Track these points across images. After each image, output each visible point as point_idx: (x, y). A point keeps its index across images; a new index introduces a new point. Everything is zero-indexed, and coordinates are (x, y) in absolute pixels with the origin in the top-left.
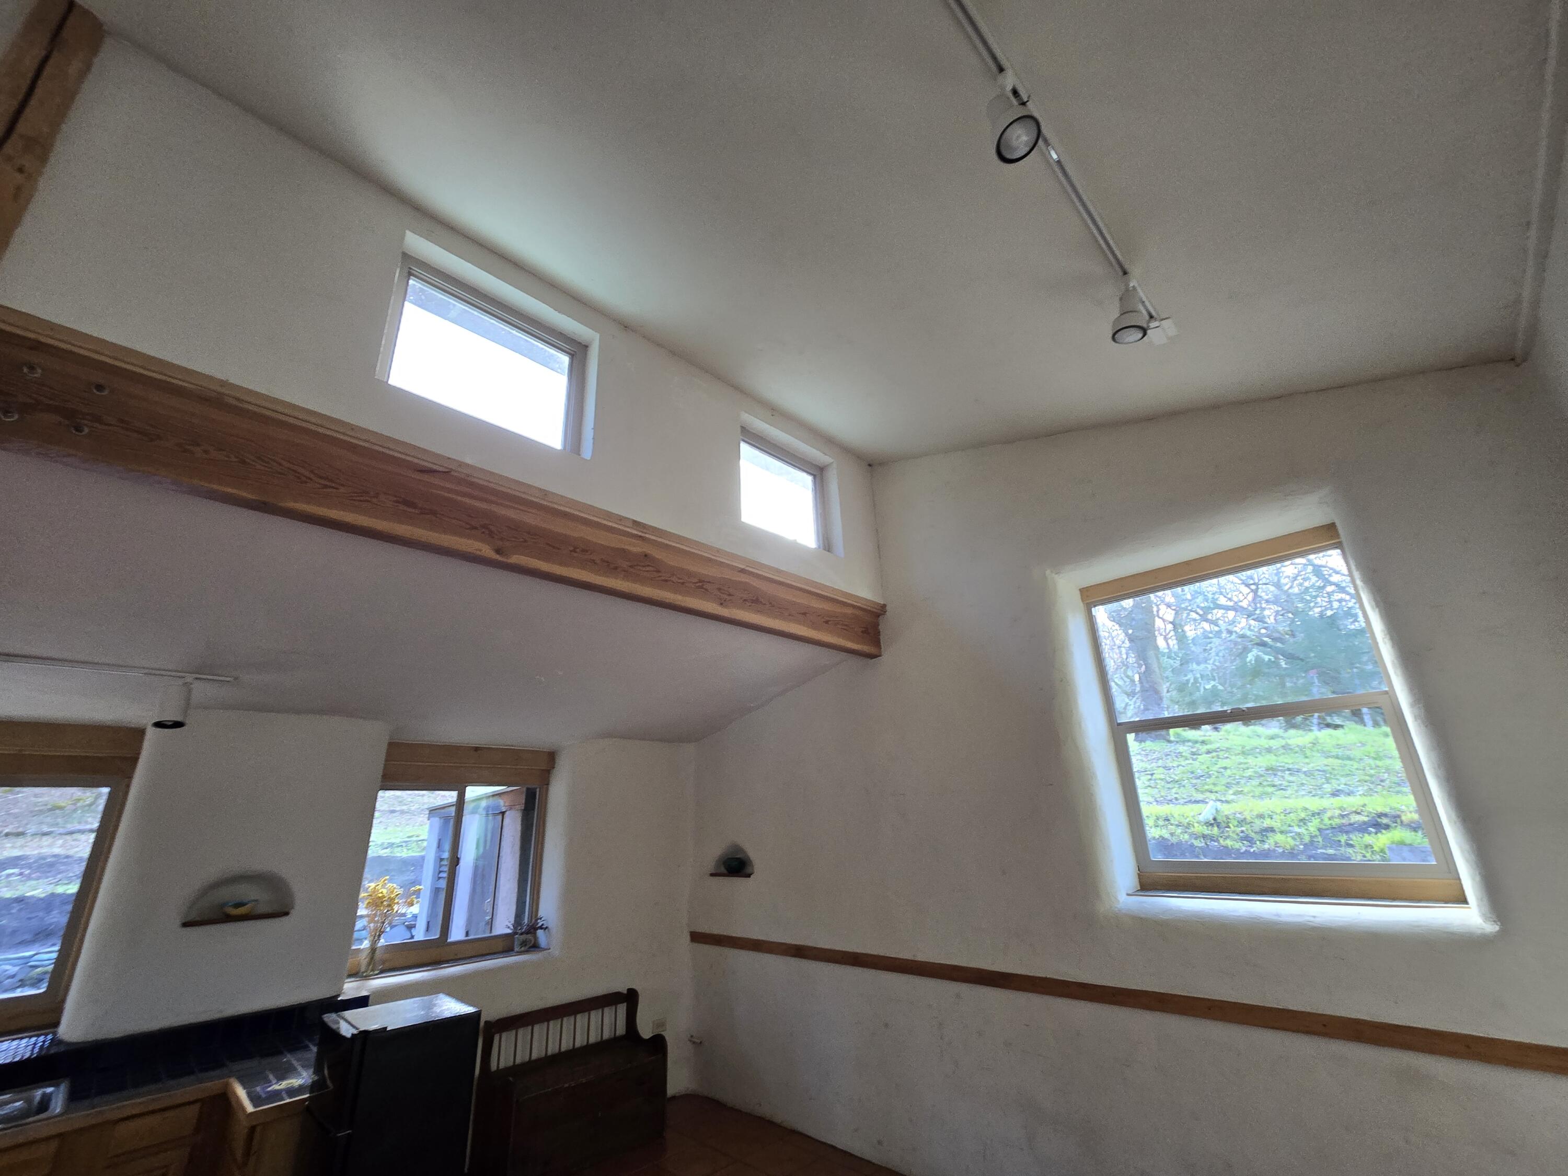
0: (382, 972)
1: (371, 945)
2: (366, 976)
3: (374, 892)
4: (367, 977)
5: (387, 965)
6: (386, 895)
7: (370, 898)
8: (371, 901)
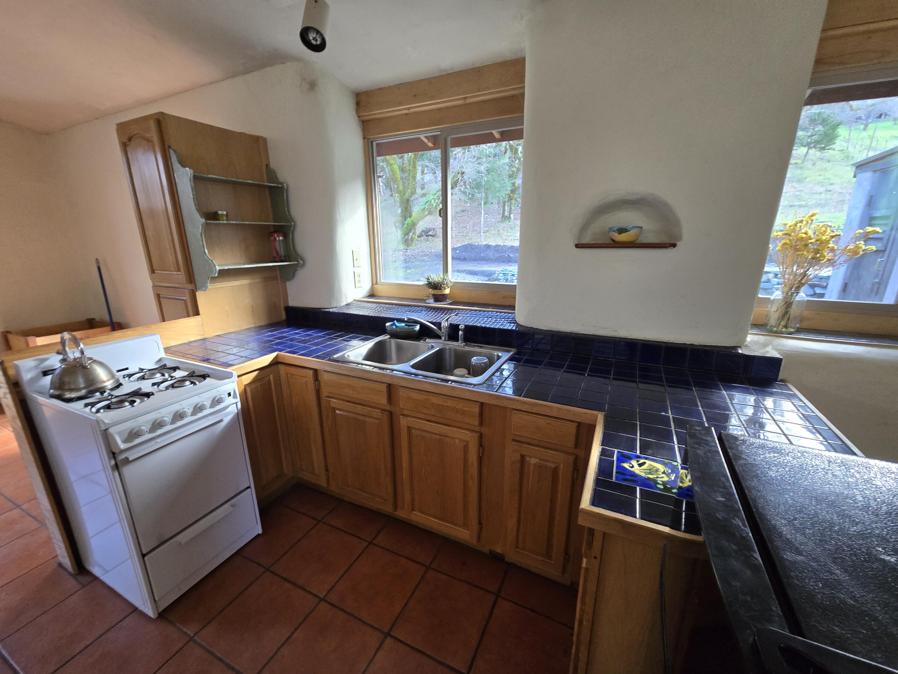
0: (799, 331)
1: (785, 298)
2: (776, 332)
3: (794, 230)
4: (778, 334)
5: (805, 324)
6: (812, 236)
7: (787, 237)
8: (788, 241)
